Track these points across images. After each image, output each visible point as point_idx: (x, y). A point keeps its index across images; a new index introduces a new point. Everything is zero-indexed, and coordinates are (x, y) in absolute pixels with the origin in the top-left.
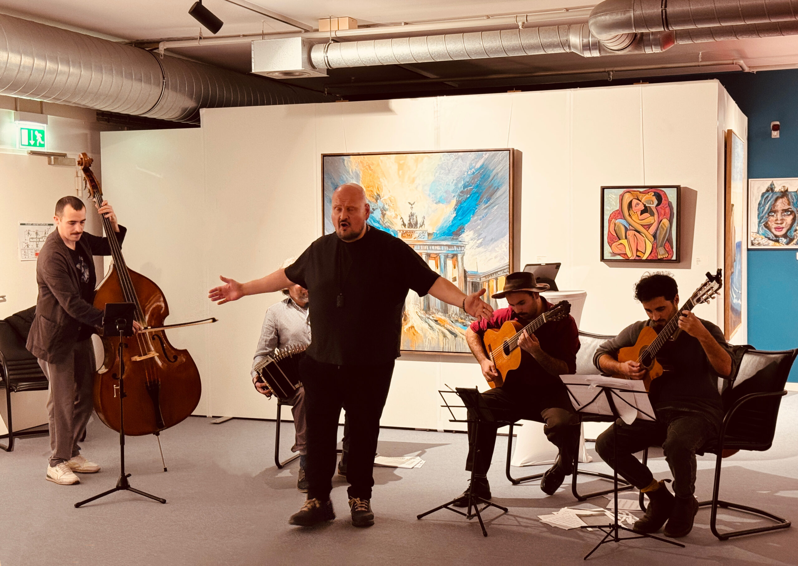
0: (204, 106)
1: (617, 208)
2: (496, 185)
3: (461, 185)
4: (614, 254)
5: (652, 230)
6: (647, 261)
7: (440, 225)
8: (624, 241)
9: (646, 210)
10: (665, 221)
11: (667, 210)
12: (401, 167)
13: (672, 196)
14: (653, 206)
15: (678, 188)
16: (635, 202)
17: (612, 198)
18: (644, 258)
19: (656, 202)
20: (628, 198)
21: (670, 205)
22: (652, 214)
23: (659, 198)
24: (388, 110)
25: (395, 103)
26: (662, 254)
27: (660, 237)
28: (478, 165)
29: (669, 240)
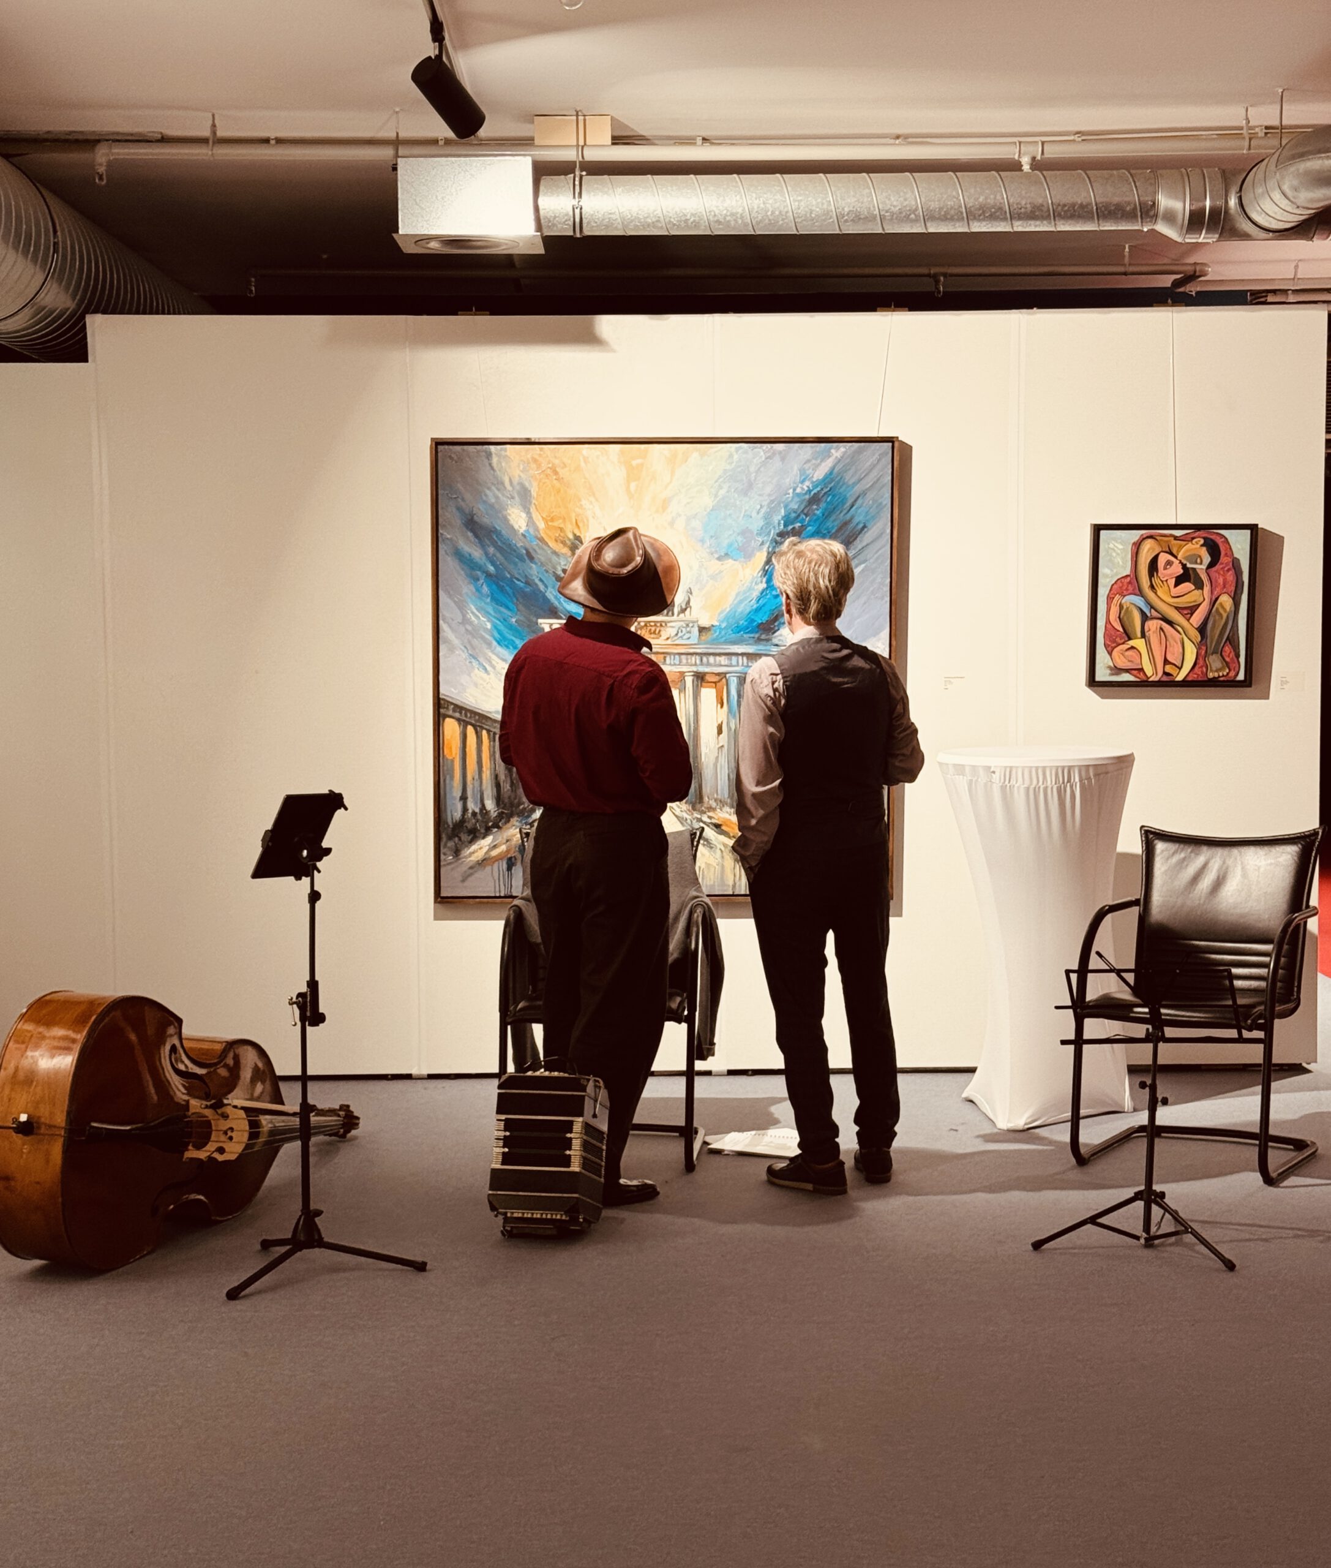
1: (1127, 571)
2: (859, 518)
3: (778, 517)
4: (1117, 670)
5: (1198, 618)
7: (727, 607)
8: (1139, 643)
9: (1186, 576)
10: (1226, 601)
11: (1230, 576)
12: (633, 473)
13: (1239, 545)
14: (1201, 568)
15: (1253, 528)
16: (1163, 558)
17: (1116, 547)
18: (1180, 678)
19: (1207, 559)
20: (1148, 550)
21: (1236, 565)
22: (1199, 585)
23: (1214, 550)
24: (591, 339)
25: (608, 324)
26: (1215, 668)
27: (1213, 632)
28: (819, 474)
29: (1233, 640)
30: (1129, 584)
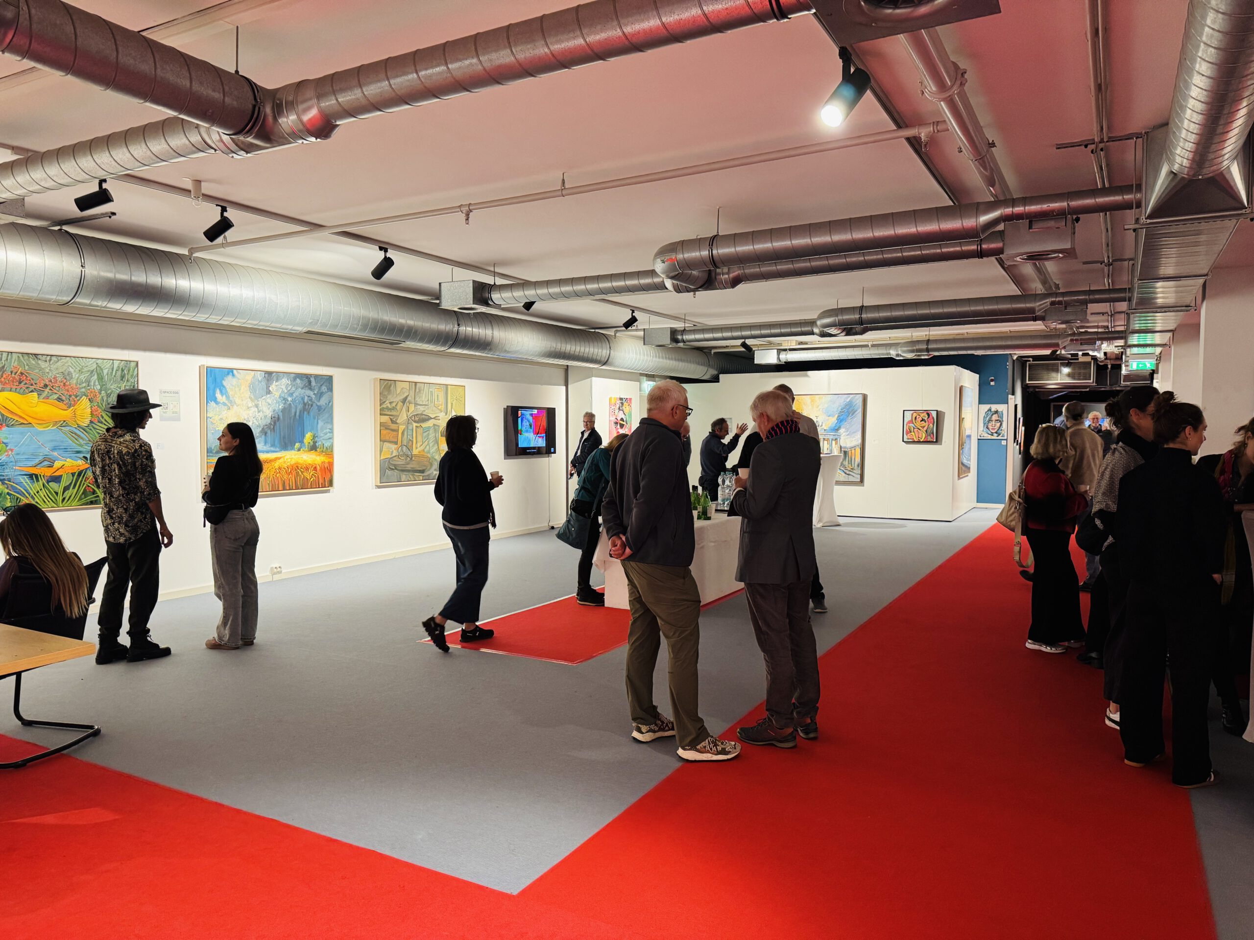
0: (721, 373)
1: (910, 419)
2: (856, 409)
3: (840, 408)
4: (908, 439)
5: (925, 428)
6: (923, 442)
7: (830, 425)
8: (913, 433)
9: (923, 420)
10: (931, 425)
11: (932, 420)
12: (812, 401)
13: (934, 414)
14: (926, 419)
15: (937, 411)
16: (918, 416)
17: (908, 416)
18: (922, 440)
19: (927, 417)
20: (915, 415)
21: (933, 418)
22: (925, 422)
23: (929, 415)
24: (807, 376)
25: (810, 373)
26: (929, 439)
27: (929, 431)
28: (848, 401)
29: (933, 433)
30: (911, 422)
